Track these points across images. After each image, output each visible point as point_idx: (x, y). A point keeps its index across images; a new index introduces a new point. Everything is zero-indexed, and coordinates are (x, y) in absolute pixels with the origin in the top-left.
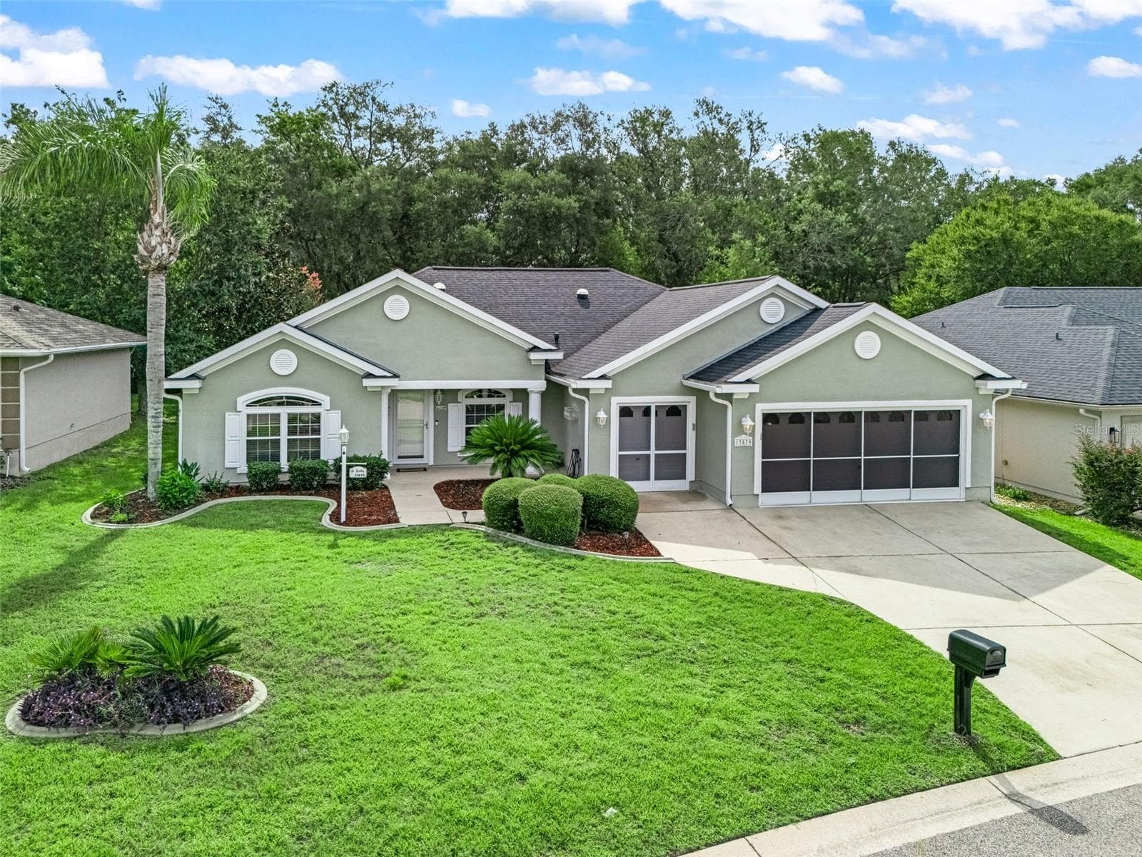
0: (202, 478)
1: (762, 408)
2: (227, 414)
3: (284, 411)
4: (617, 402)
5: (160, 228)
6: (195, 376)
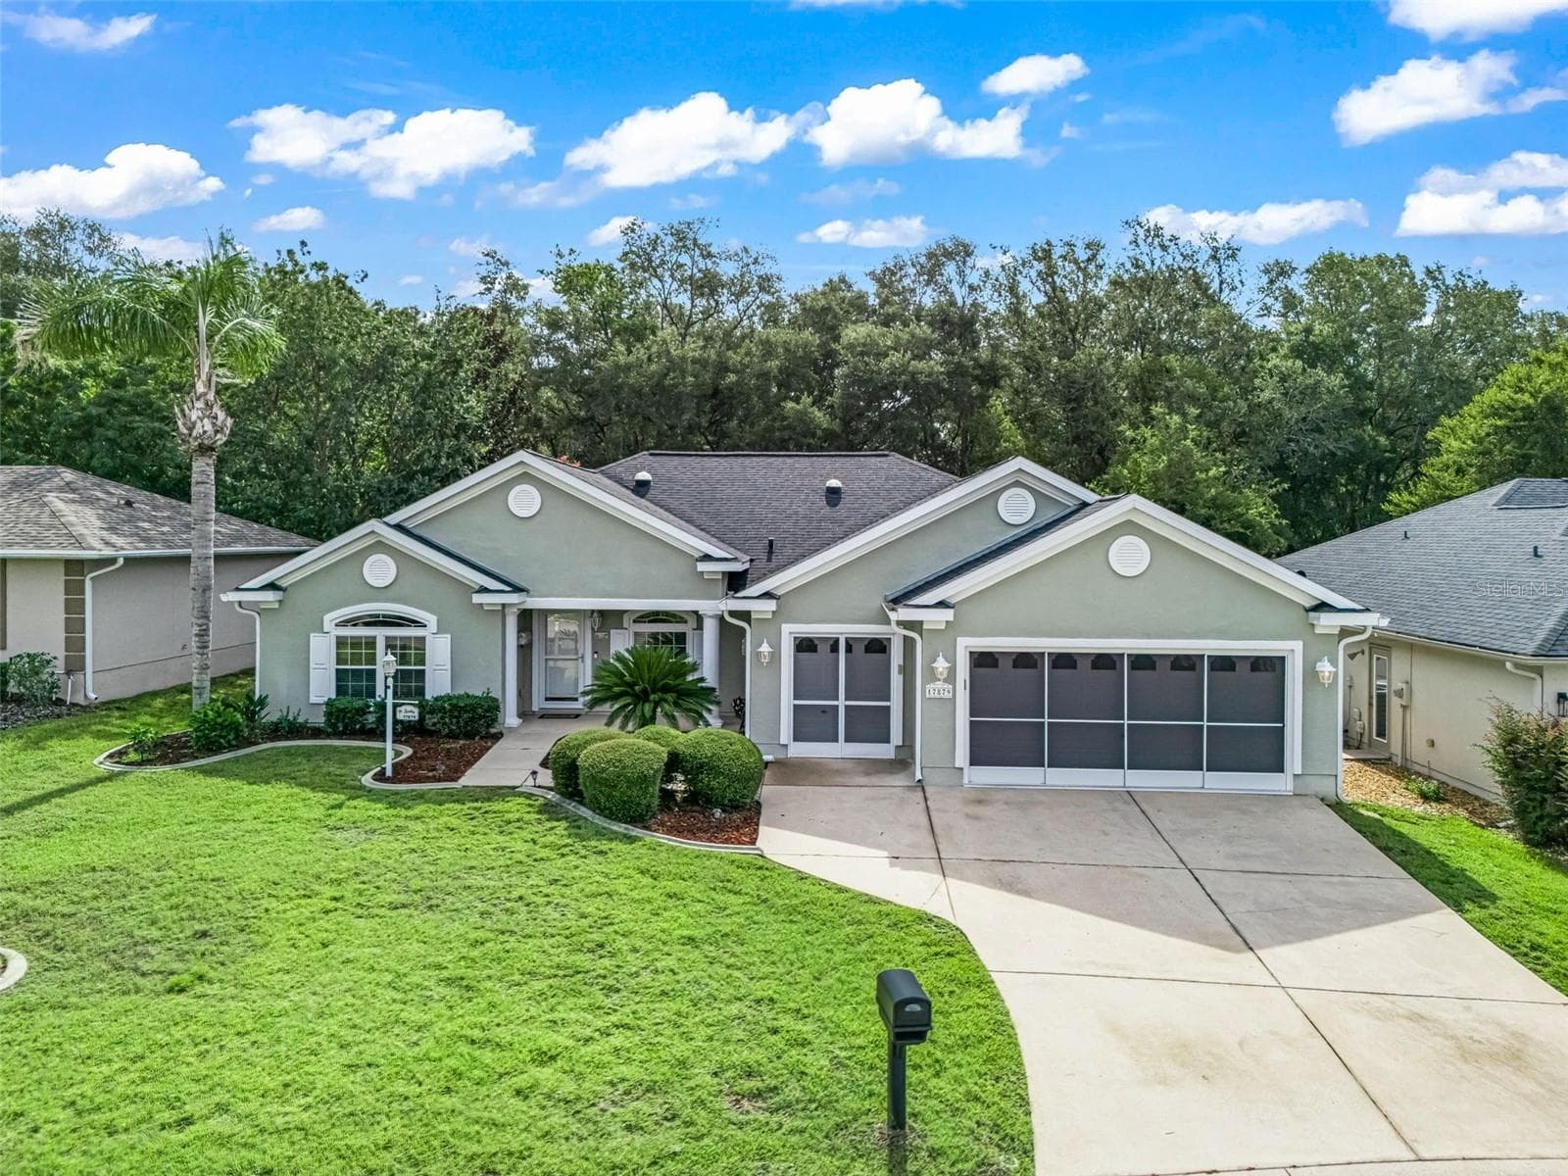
0: (270, 715)
1: (966, 645)
2: (312, 635)
3: (380, 634)
4: (789, 631)
5: (202, 399)
6: (272, 586)
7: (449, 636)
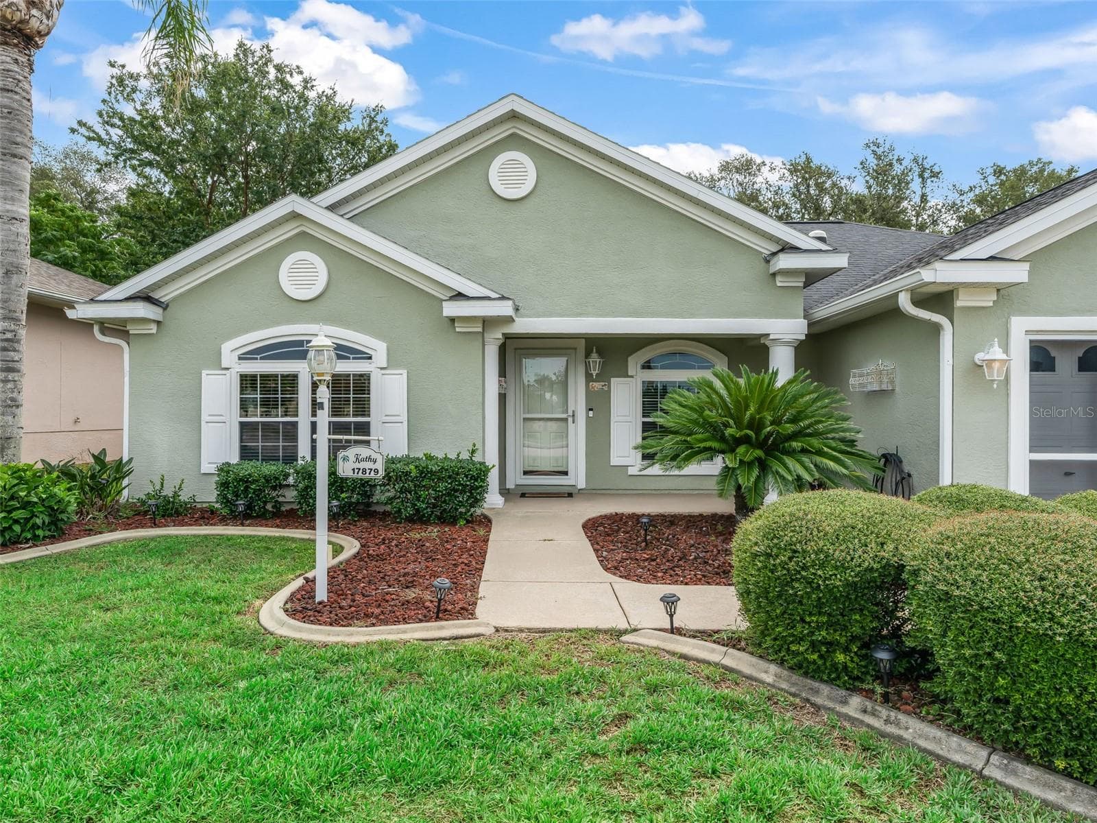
2: (204, 373)
3: (305, 370)
4: (1021, 330)
6: (145, 297)
7: (405, 372)
